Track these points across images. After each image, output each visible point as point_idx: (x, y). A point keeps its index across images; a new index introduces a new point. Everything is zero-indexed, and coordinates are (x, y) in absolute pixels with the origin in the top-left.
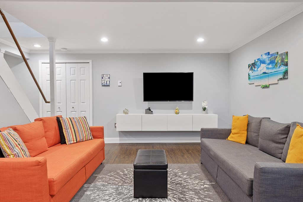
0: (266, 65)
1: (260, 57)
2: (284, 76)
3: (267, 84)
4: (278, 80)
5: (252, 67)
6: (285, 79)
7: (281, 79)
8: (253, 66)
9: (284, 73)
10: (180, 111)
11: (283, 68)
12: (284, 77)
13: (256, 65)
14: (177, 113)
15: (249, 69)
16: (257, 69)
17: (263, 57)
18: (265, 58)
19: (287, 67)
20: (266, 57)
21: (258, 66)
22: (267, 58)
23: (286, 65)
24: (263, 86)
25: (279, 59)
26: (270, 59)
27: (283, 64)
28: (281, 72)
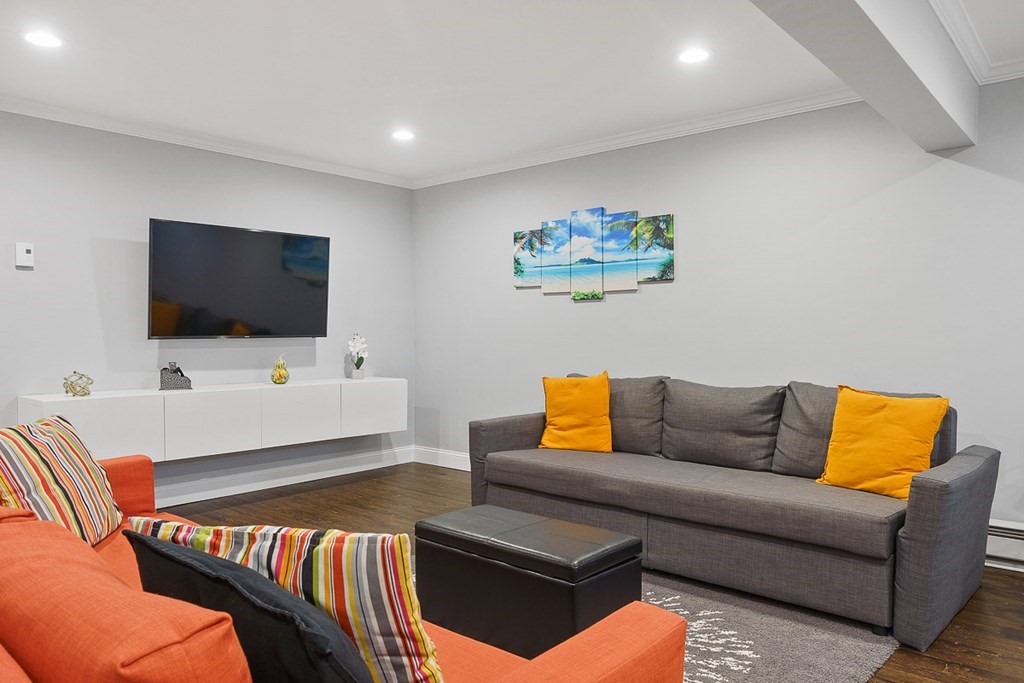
0: (592, 240)
1: (567, 217)
2: (664, 273)
3: (598, 290)
4: (639, 283)
5: (530, 241)
6: (667, 279)
7: (653, 280)
8: (535, 239)
9: (664, 265)
10: (291, 371)
11: (660, 254)
12: (663, 276)
13: (549, 236)
14: (280, 380)
15: (518, 245)
16: (556, 248)
17: (581, 218)
18: (587, 221)
19: (672, 252)
20: (595, 219)
21: (560, 240)
22: (596, 222)
23: (670, 246)
24: (582, 296)
25: (645, 229)
26: (609, 225)
27: (658, 244)
28: (653, 263)
